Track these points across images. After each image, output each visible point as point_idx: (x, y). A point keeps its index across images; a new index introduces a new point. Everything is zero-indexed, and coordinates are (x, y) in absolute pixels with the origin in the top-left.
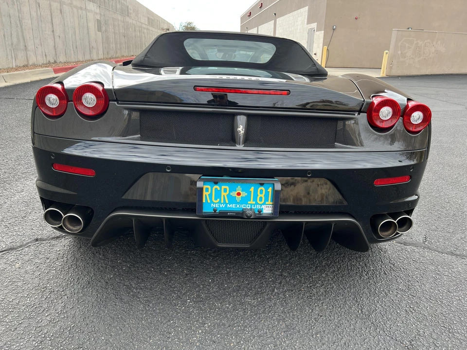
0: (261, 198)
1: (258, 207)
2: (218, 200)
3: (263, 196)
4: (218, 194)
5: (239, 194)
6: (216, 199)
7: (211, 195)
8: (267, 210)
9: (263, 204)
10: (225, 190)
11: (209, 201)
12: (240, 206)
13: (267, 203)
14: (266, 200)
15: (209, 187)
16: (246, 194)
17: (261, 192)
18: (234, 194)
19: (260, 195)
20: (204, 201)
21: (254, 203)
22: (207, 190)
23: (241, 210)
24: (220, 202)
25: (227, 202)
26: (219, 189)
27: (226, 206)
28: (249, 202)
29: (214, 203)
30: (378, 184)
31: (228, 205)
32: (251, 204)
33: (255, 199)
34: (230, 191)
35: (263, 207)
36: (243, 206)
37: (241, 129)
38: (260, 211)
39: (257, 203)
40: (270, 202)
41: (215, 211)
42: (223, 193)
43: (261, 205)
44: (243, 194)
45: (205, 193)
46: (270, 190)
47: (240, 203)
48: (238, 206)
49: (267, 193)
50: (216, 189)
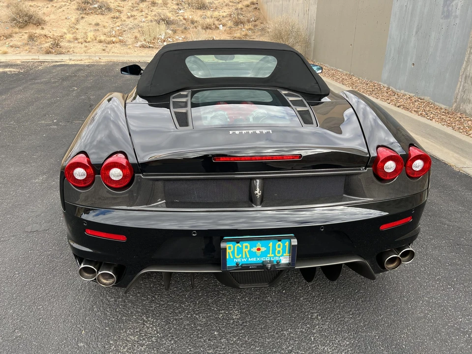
0: (279, 252)
1: (277, 258)
2: (240, 255)
3: (280, 249)
4: (240, 251)
5: (259, 249)
6: (238, 255)
7: (233, 252)
8: (285, 260)
9: (281, 256)
10: (246, 247)
11: (232, 257)
12: (260, 259)
13: (284, 255)
14: (284, 252)
15: (231, 245)
16: (265, 249)
17: (279, 246)
18: (254, 249)
19: (278, 249)
20: (227, 257)
21: (273, 255)
22: (230, 248)
23: (261, 262)
24: (242, 257)
25: (248, 256)
26: (240, 246)
27: (248, 259)
28: (268, 255)
29: (236, 258)
30: (384, 228)
31: (249, 259)
32: (270, 257)
33: (274, 252)
34: (251, 247)
35: (281, 258)
36: (263, 259)
37: (258, 192)
38: (278, 263)
39: (276, 256)
40: (287, 254)
41: (237, 264)
42: (244, 250)
43: (279, 257)
44: (263, 249)
45: (228, 251)
46: (287, 243)
47: (261, 256)
48: (258, 259)
49: (284, 247)
50: (238, 246)
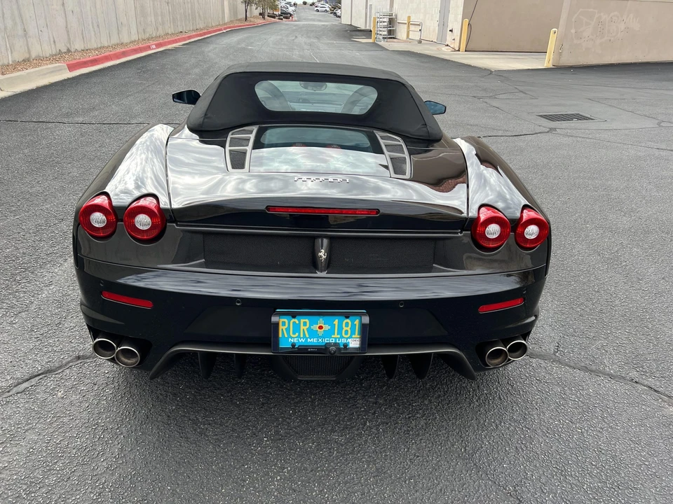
0: (346, 331)
1: (344, 341)
2: (297, 334)
3: (348, 329)
4: (297, 328)
5: (321, 328)
6: (294, 333)
7: (288, 330)
8: (354, 343)
9: (349, 338)
10: (305, 324)
11: (286, 336)
12: (322, 340)
13: (353, 336)
14: (353, 333)
15: (286, 320)
16: (329, 328)
17: (347, 325)
18: (315, 327)
19: (345, 328)
20: (280, 336)
21: (339, 336)
22: (284, 324)
23: (324, 344)
24: (299, 336)
25: (307, 336)
26: (297, 322)
27: (307, 340)
28: (333, 336)
29: (292, 338)
30: (484, 310)
31: (309, 340)
32: (335, 338)
33: (340, 332)
34: (311, 324)
35: (349, 340)
36: (326, 341)
37: (322, 254)
38: (346, 346)
39: (342, 337)
40: (357, 335)
41: (293, 345)
42: (302, 327)
43: (347, 338)
44: (326, 327)
45: (281, 327)
46: (357, 322)
47: (323, 337)
48: (320, 340)
49: (354, 326)
50: (294, 322)
